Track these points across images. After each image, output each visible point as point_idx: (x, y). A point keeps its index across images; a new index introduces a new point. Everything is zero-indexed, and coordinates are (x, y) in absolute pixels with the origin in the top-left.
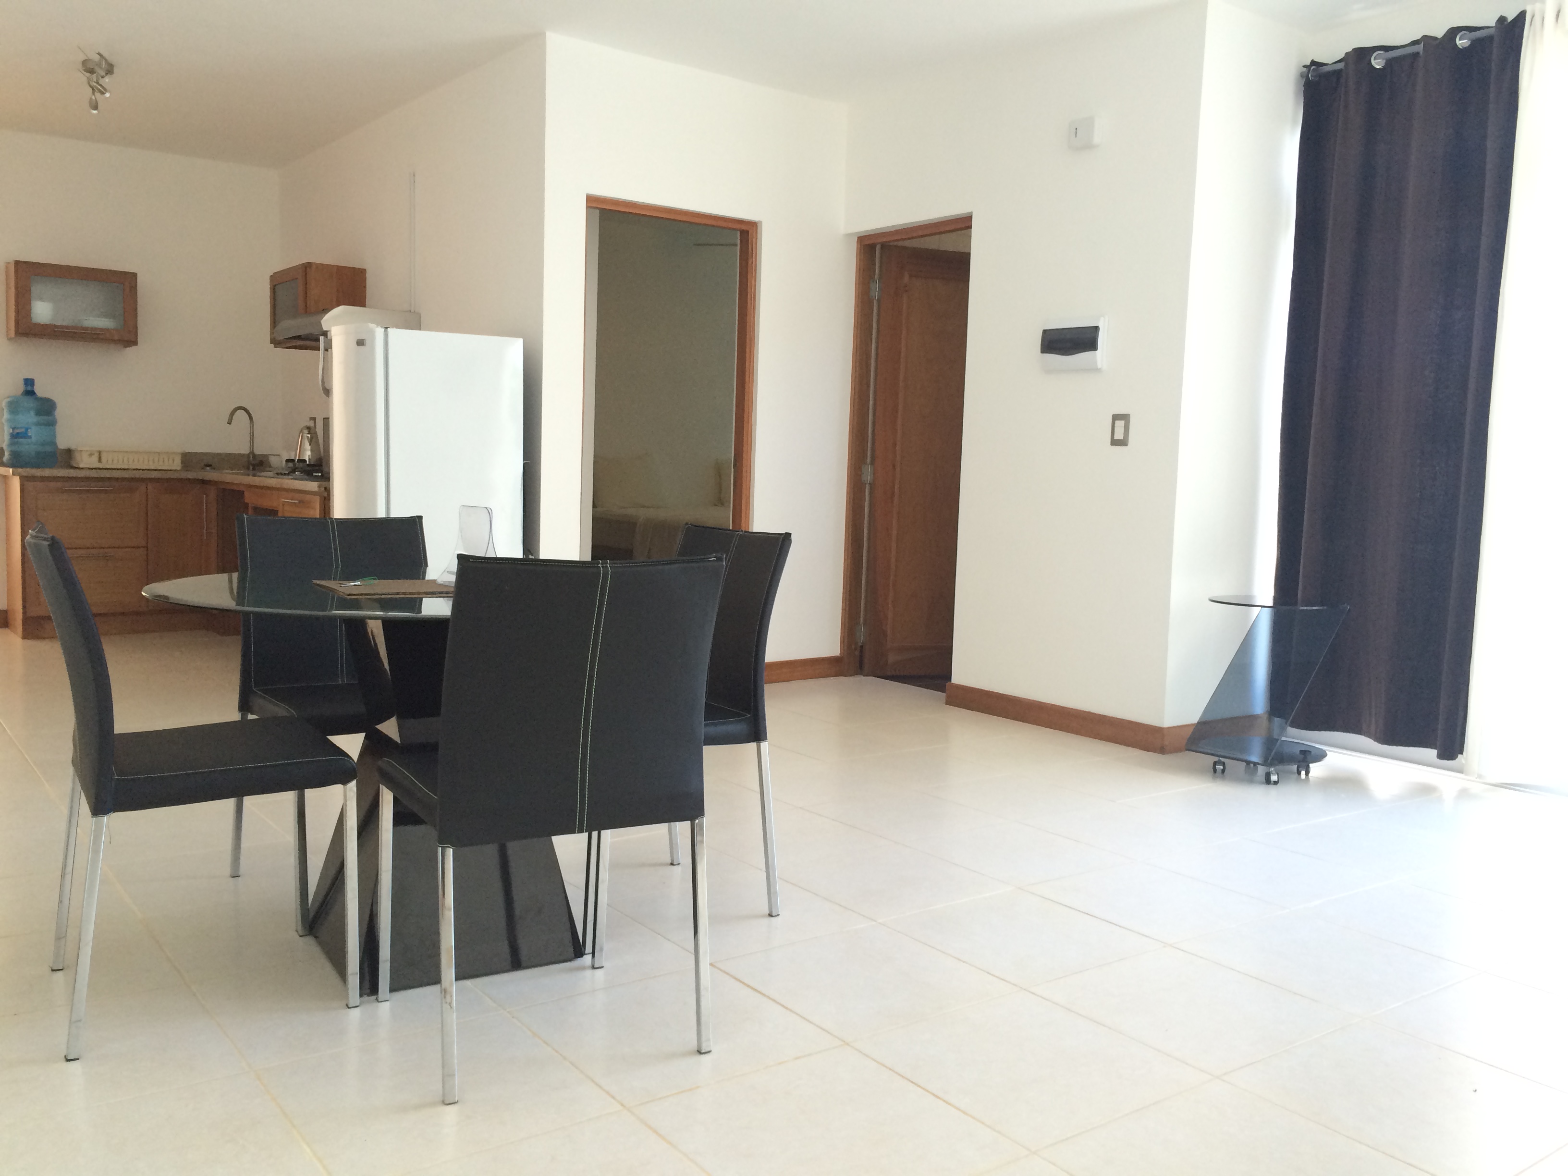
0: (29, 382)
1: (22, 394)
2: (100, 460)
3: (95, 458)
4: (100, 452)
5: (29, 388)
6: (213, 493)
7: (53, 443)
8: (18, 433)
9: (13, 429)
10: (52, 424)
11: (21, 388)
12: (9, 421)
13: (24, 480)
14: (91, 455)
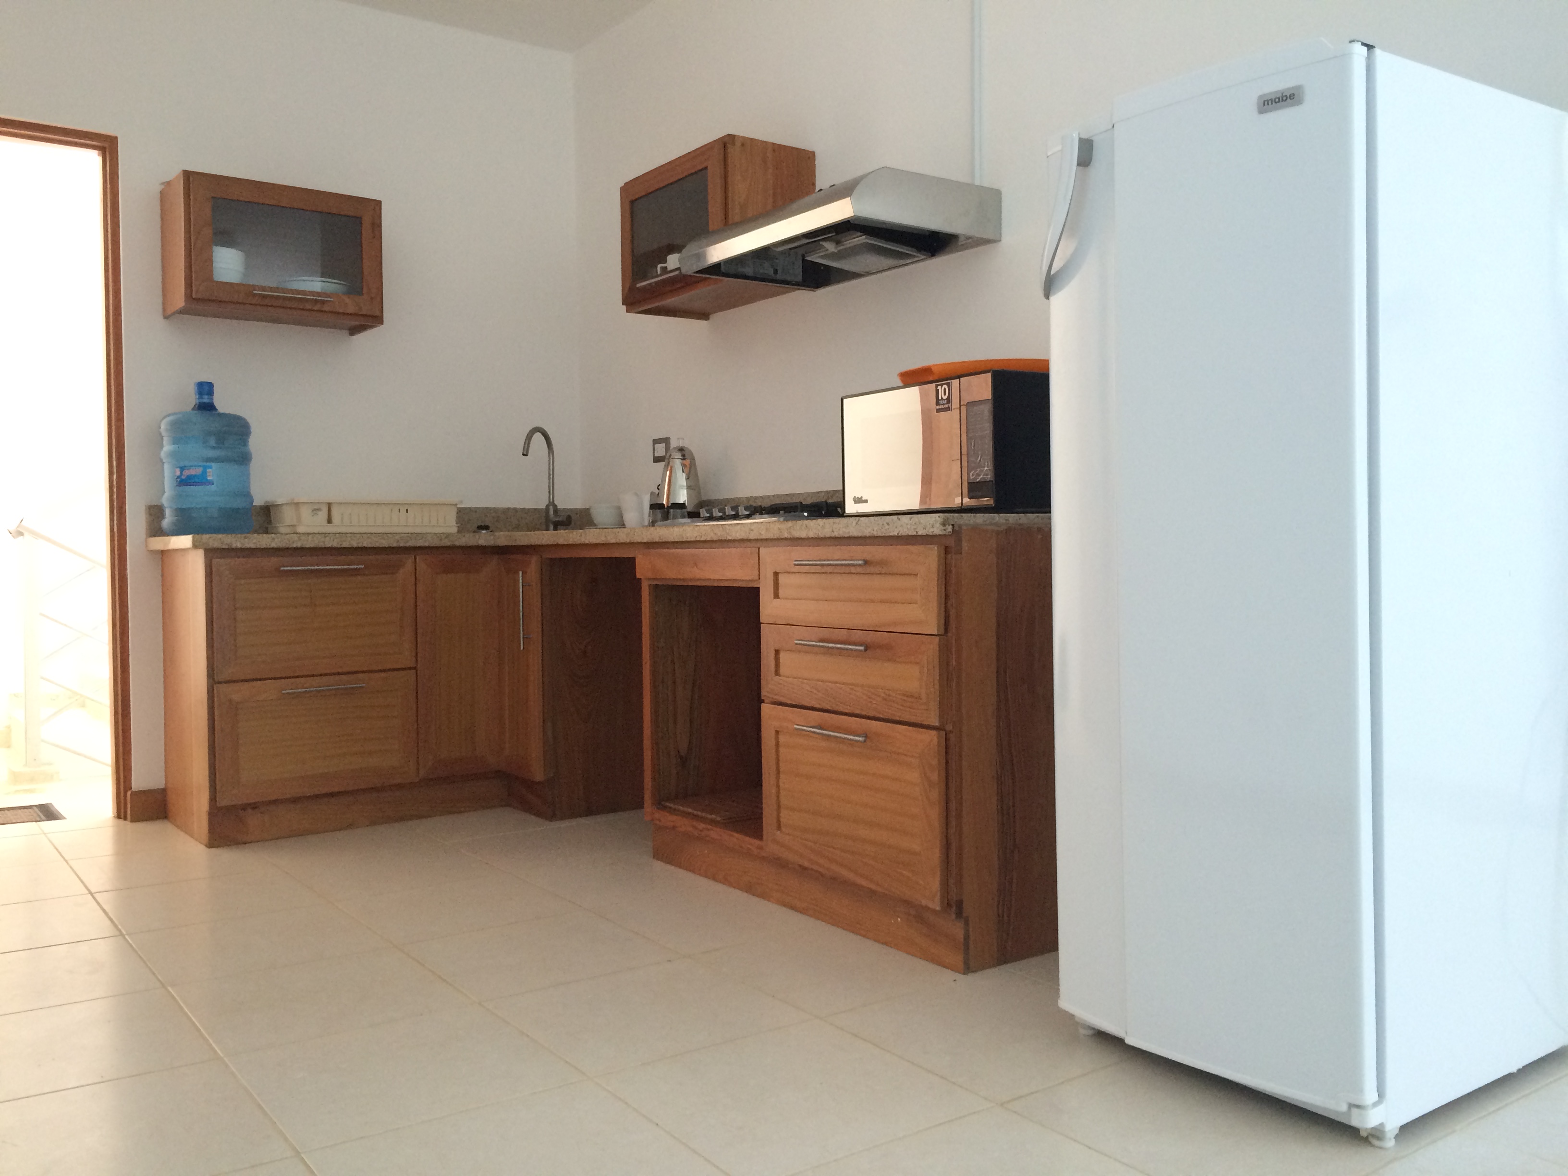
0: (205, 389)
1: (193, 409)
2: (329, 521)
3: (323, 514)
4: (329, 505)
5: (206, 400)
6: (534, 563)
7: (248, 495)
8: (189, 477)
9: (182, 469)
10: (244, 459)
11: (193, 399)
12: (173, 455)
13: (211, 554)
14: (316, 511)
